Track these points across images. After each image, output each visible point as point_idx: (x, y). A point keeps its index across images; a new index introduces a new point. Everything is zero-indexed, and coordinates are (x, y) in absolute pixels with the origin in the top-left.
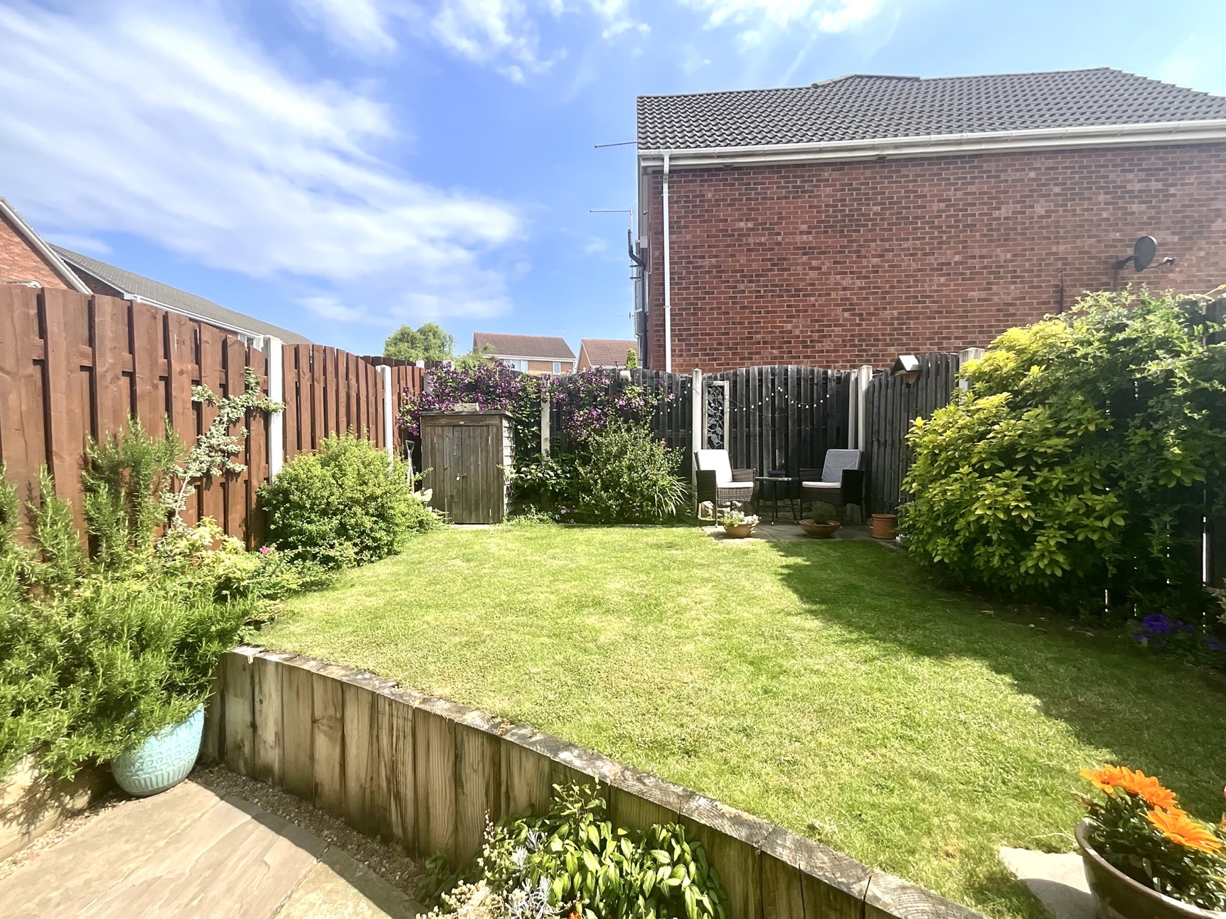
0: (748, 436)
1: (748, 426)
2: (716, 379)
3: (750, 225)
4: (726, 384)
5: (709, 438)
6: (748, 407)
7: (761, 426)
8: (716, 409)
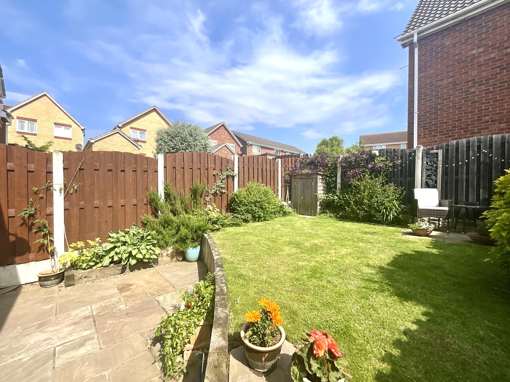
0: (457, 181)
1: (457, 174)
2: (432, 149)
3: (481, 50)
4: (440, 152)
5: (427, 182)
6: (457, 163)
7: (467, 174)
8: (432, 166)
